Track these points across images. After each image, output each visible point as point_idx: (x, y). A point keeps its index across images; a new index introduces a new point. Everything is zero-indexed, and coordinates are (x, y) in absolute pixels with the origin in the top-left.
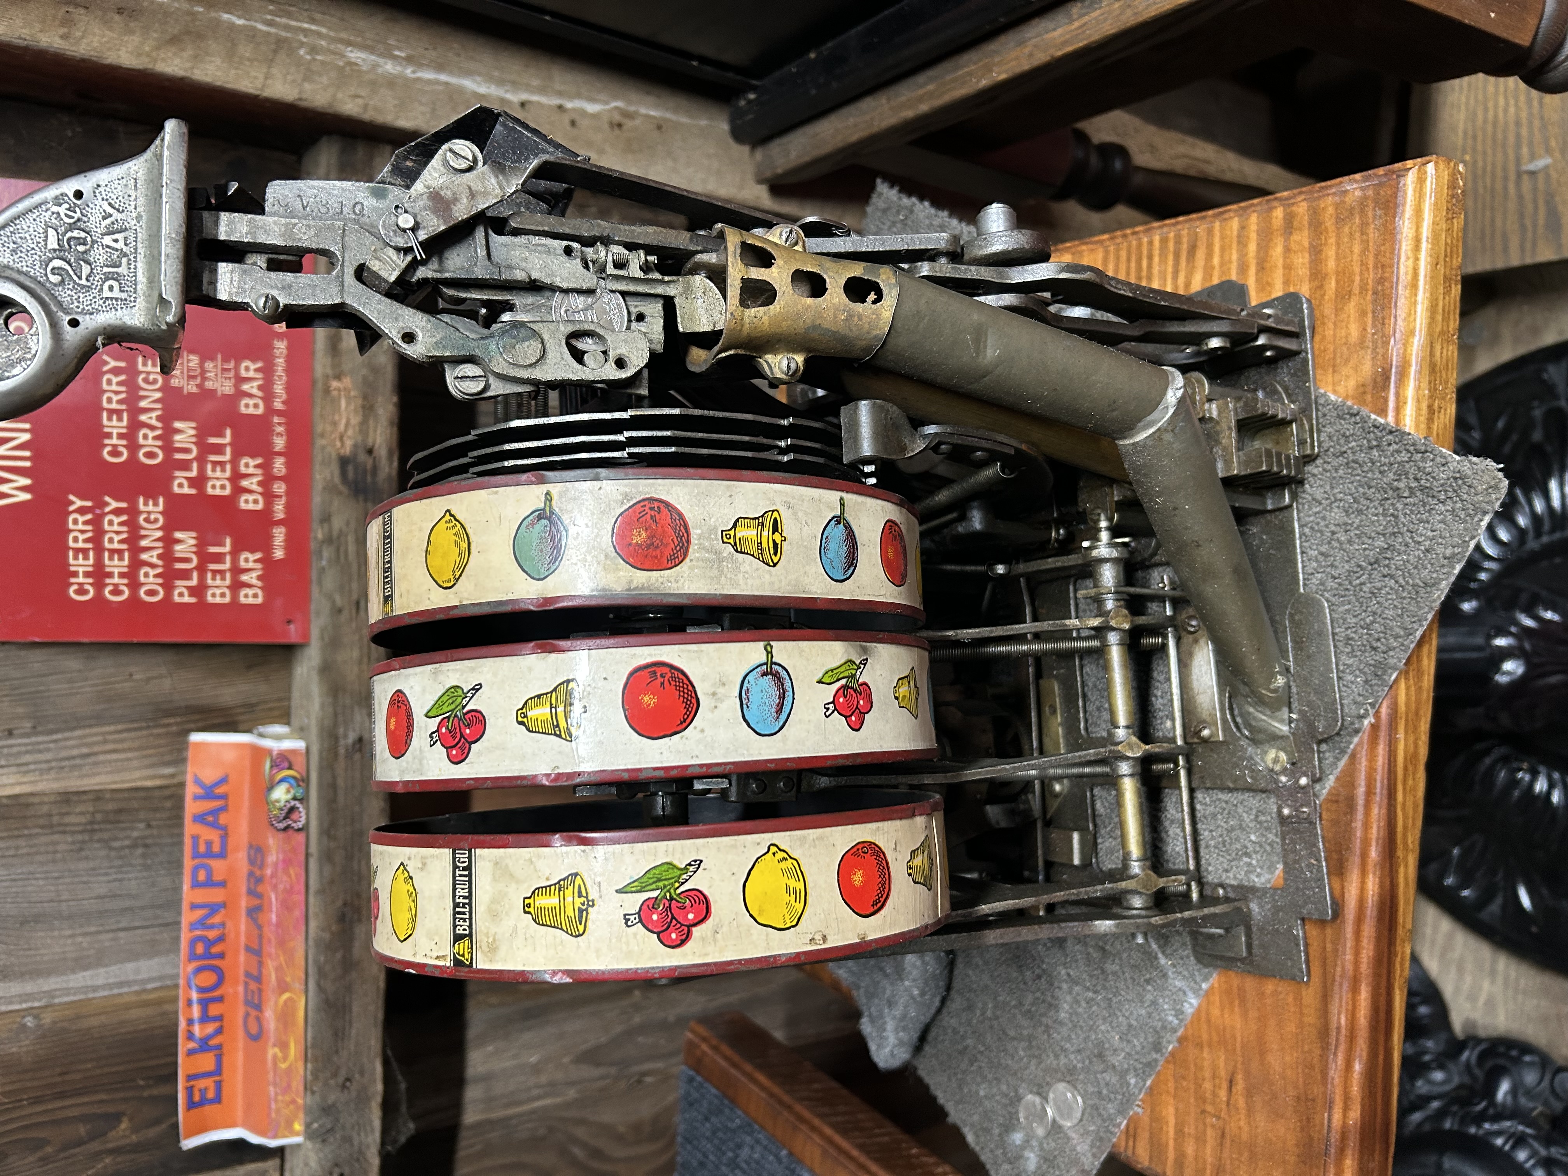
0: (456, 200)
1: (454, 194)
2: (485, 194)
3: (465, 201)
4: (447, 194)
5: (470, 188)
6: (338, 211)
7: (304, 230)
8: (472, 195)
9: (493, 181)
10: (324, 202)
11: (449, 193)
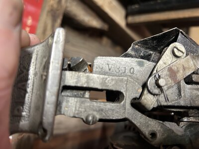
0: (178, 71)
1: (178, 68)
2: (189, 68)
3: (181, 71)
4: (175, 68)
5: (183, 66)
6: (124, 71)
7: (110, 82)
8: (184, 69)
9: (192, 62)
10: (118, 67)
11: (176, 68)
